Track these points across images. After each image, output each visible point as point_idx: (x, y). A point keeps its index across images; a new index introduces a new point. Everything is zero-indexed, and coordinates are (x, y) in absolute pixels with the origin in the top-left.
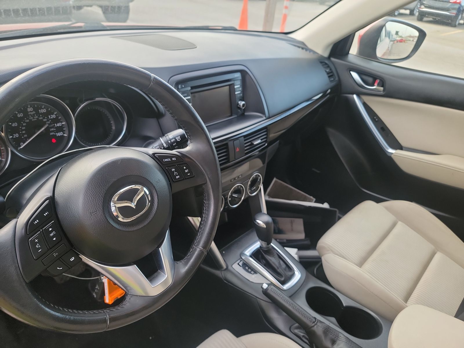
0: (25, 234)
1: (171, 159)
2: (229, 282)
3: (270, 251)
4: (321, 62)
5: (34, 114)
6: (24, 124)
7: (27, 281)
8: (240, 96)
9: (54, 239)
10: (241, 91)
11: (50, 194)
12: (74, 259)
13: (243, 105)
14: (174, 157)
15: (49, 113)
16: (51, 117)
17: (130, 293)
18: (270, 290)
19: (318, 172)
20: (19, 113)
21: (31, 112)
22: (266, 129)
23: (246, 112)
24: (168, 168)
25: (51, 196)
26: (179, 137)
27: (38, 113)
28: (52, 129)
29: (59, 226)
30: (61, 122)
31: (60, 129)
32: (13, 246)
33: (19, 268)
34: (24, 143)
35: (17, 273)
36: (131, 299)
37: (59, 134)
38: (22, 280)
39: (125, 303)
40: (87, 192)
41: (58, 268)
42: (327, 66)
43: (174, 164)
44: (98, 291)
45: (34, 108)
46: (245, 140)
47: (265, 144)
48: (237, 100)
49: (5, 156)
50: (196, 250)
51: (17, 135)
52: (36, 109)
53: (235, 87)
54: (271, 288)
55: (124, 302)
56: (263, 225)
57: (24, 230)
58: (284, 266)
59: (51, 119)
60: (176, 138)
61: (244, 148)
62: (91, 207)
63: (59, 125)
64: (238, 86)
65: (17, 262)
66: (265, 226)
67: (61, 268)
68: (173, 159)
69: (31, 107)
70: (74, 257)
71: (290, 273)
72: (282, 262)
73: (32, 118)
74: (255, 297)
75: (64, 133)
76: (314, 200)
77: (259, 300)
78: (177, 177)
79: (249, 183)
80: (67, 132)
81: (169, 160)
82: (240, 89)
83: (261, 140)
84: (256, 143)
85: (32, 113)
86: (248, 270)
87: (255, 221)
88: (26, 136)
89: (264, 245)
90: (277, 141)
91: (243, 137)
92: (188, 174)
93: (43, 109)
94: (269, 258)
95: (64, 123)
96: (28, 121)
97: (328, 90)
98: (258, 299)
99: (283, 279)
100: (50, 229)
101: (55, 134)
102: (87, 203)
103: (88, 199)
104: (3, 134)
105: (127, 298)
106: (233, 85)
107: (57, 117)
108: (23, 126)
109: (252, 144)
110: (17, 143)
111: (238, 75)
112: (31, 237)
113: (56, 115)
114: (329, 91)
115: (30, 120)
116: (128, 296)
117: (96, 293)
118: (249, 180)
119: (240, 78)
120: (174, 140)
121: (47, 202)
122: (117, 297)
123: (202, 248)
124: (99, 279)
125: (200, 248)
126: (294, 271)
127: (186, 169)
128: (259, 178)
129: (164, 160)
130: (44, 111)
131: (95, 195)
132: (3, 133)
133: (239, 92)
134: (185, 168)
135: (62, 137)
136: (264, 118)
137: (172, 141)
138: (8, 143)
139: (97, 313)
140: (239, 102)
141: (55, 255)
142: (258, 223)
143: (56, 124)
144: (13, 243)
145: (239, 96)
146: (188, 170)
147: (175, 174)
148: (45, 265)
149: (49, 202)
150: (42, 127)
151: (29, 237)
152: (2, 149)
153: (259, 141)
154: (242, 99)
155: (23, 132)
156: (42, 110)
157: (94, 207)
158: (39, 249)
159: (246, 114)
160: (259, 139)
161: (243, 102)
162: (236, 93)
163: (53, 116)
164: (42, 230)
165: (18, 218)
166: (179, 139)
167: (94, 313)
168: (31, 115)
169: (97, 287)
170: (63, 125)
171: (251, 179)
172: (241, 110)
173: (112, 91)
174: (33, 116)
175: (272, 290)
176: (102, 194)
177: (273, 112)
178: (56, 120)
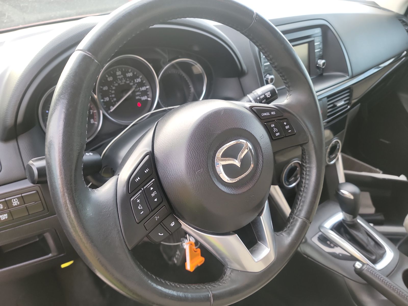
0: (127, 192)
1: (270, 113)
2: (308, 256)
3: (355, 226)
4: (400, 20)
5: (122, 78)
6: (114, 88)
7: (130, 248)
8: (320, 54)
9: (156, 200)
10: (321, 49)
11: (149, 149)
12: (174, 224)
13: (324, 64)
14: (273, 111)
15: (135, 77)
16: (137, 80)
17: (229, 267)
18: (367, 270)
19: (387, 142)
20: (109, 76)
21: (119, 75)
22: (350, 89)
23: (325, 73)
24: (267, 123)
25: (150, 151)
26: (269, 92)
27: (125, 77)
28: (138, 93)
29: (159, 185)
30: (146, 86)
31: (145, 93)
32: (115, 205)
33: (122, 232)
34: (113, 106)
35: (120, 238)
36: (232, 274)
37: (144, 98)
38: (125, 247)
39: (226, 279)
40: (190, 146)
41: (159, 234)
42: (405, 24)
43: (273, 119)
44: (179, 257)
45: (122, 71)
46: (329, 101)
47: (347, 107)
48: (317, 59)
49: (97, 119)
50: (297, 220)
51: (107, 99)
52: (124, 73)
53: (316, 44)
54: (368, 268)
55: (225, 277)
56: (349, 196)
57: (125, 188)
58: (372, 243)
59: (137, 83)
60: (266, 94)
61: (327, 111)
62: (195, 164)
63: (144, 89)
64: (318, 43)
65: (119, 225)
66: (352, 197)
67: (163, 234)
68: (272, 114)
69: (119, 70)
70: (174, 222)
71: (381, 252)
72: (370, 239)
73: (120, 82)
74: (342, 276)
75: (148, 97)
76: (381, 172)
77: (347, 279)
78: (278, 134)
79: (328, 150)
80: (151, 95)
81: (268, 114)
82: (321, 46)
83: (345, 101)
84: (339, 104)
85: (120, 77)
86: (330, 245)
87: (340, 191)
88: (115, 99)
89: (349, 218)
90: (358, 104)
91: (326, 98)
92: (289, 131)
93: (130, 72)
94: (354, 232)
95: (148, 87)
96: (116, 85)
97: (403, 52)
98: (345, 278)
99: (374, 257)
100: (152, 188)
101: (140, 98)
102: (191, 159)
103: (192, 154)
104: (96, 96)
105: (227, 272)
106: (313, 42)
107: (142, 81)
108: (112, 90)
109: (335, 106)
110: (107, 106)
111: (318, 31)
112: (133, 196)
113: (141, 78)
114: (405, 52)
115: (119, 84)
116: (228, 270)
117: (177, 259)
118: (328, 146)
119: (320, 34)
120: (263, 96)
121: (147, 157)
122: (197, 265)
123: (305, 219)
124: (181, 245)
125: (301, 218)
126: (384, 249)
127: (287, 125)
128: (338, 145)
129: (263, 114)
130: (130, 75)
131: (199, 150)
132: (95, 94)
133: (319, 50)
134: (285, 123)
135: (147, 101)
136: (348, 77)
137: (262, 97)
138: (100, 106)
139: (199, 288)
140: (319, 61)
141: (157, 218)
142: (343, 193)
143: (141, 88)
144: (115, 203)
145: (318, 54)
146: (288, 126)
147: (275, 131)
148: (147, 230)
149: (149, 158)
150: (129, 90)
151: (131, 197)
152: (95, 112)
153: (342, 103)
154: (321, 58)
155: (113, 96)
156: (129, 74)
157: (198, 164)
158: (141, 210)
159: (324, 74)
160: (342, 101)
161: (323, 61)
162: (316, 51)
163: (139, 80)
164: (144, 189)
165: (119, 175)
166: (269, 95)
167: (197, 289)
168: (119, 79)
169: (178, 252)
170: (147, 89)
171: (330, 145)
172: (320, 70)
173: (196, 48)
174: (121, 80)
175: (369, 270)
176: (206, 148)
177: (356, 71)
178: (141, 84)
